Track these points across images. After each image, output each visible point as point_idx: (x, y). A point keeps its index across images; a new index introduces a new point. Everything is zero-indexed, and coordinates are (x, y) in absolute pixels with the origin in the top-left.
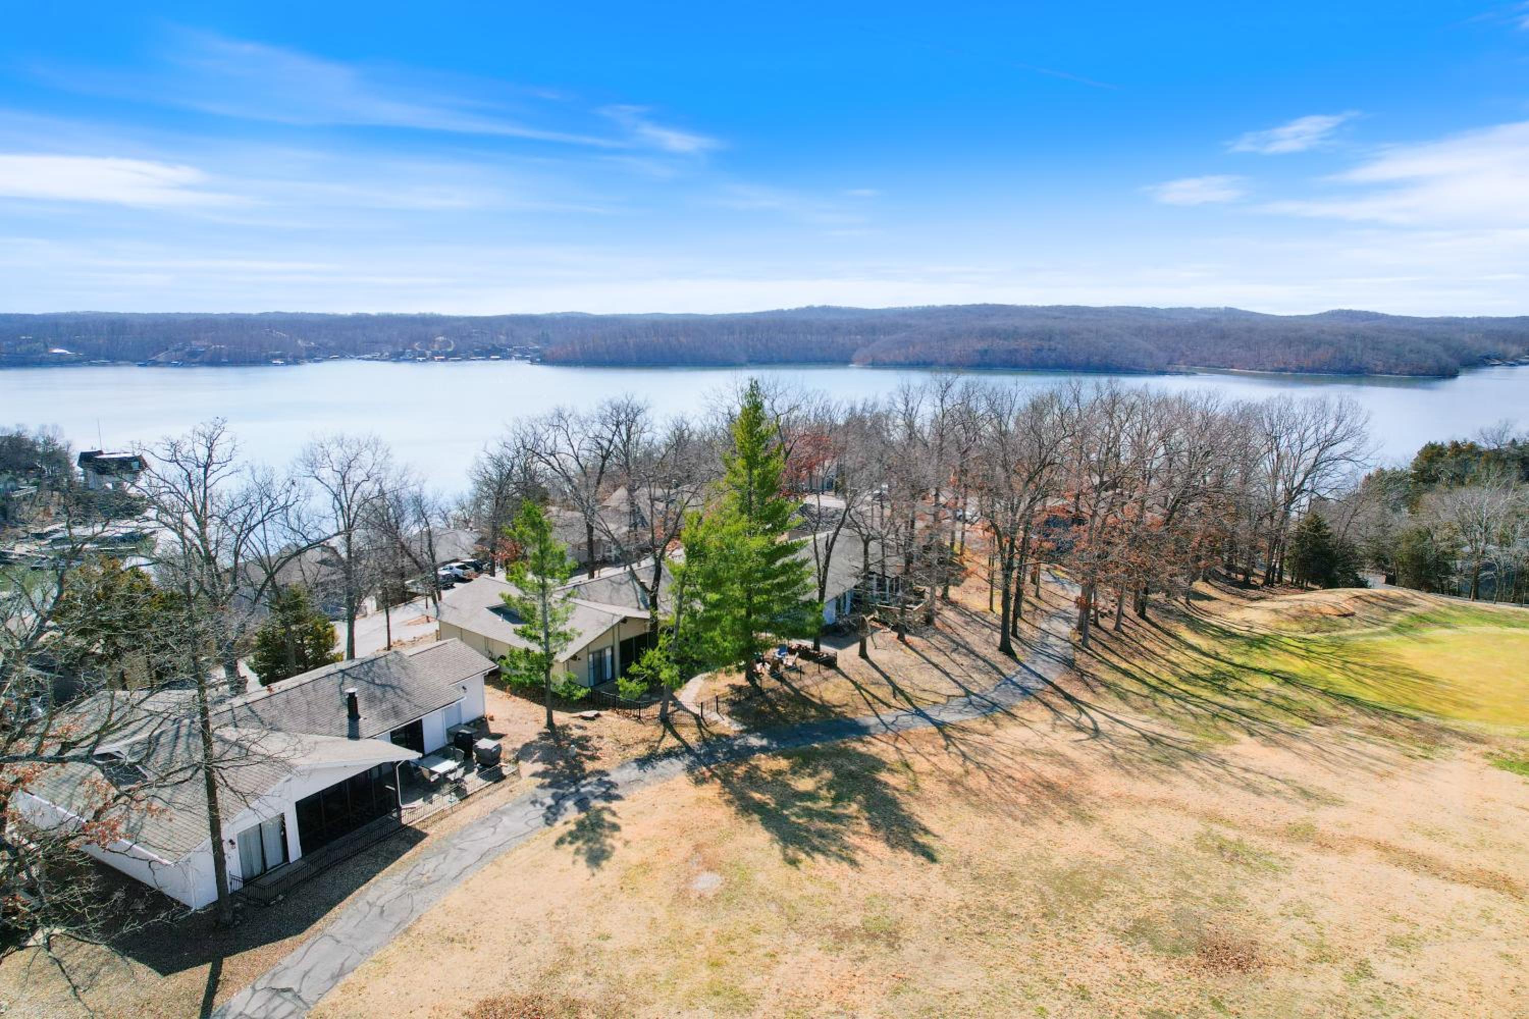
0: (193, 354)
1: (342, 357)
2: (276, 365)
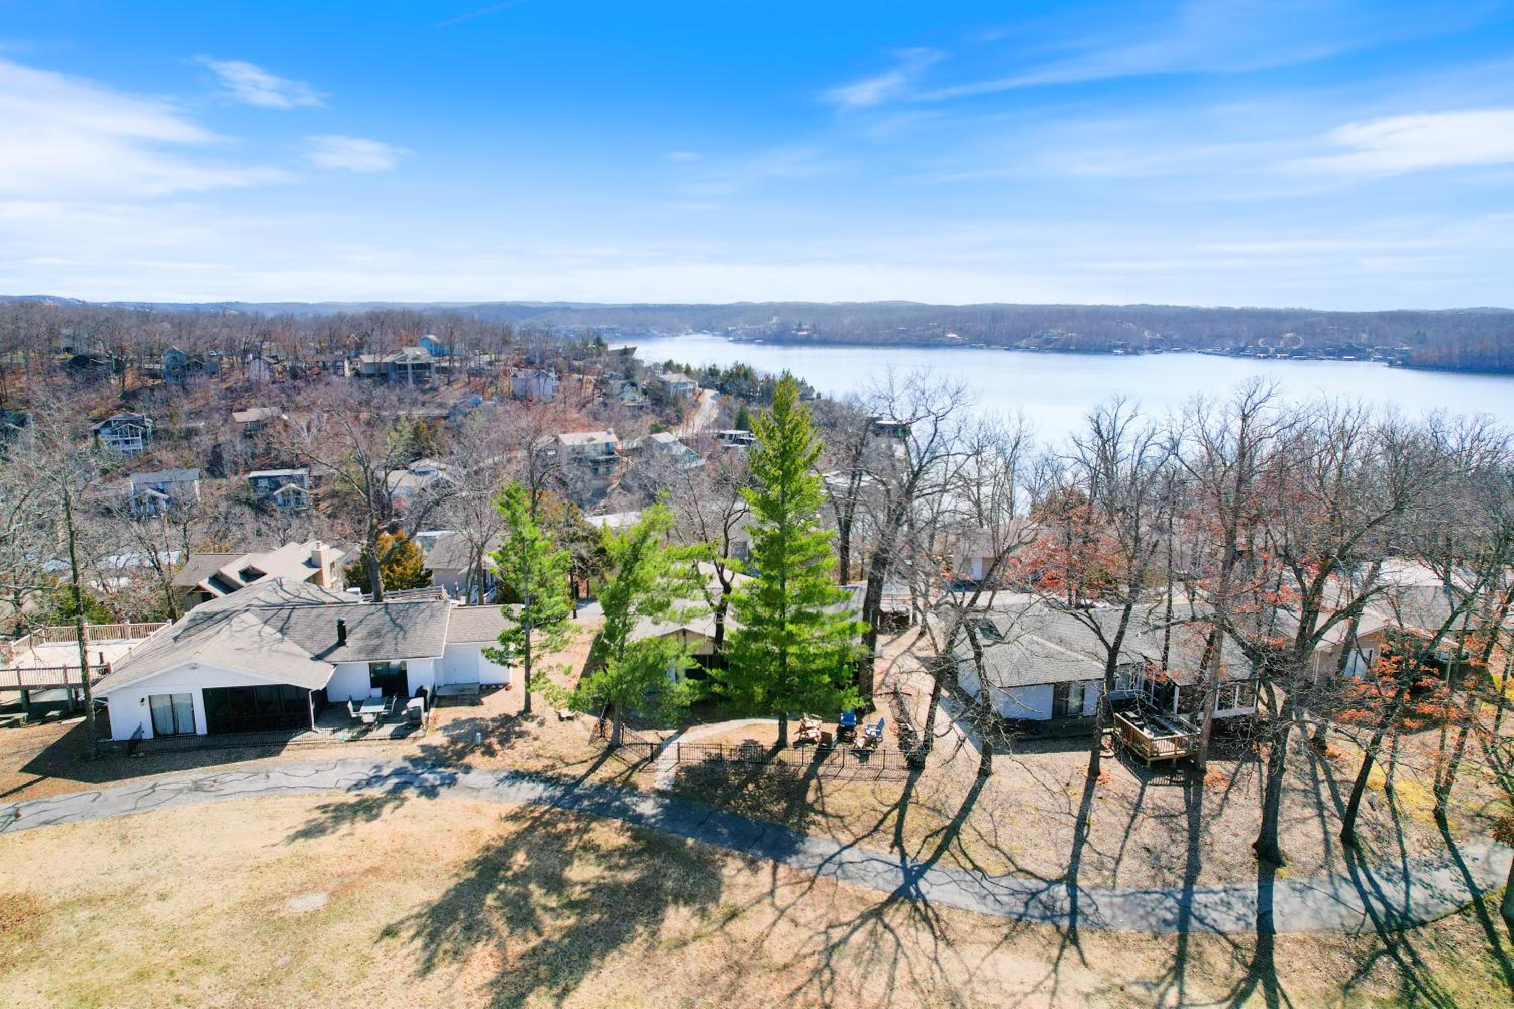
0: (1048, 341)
1: (1184, 349)
2: (1117, 354)
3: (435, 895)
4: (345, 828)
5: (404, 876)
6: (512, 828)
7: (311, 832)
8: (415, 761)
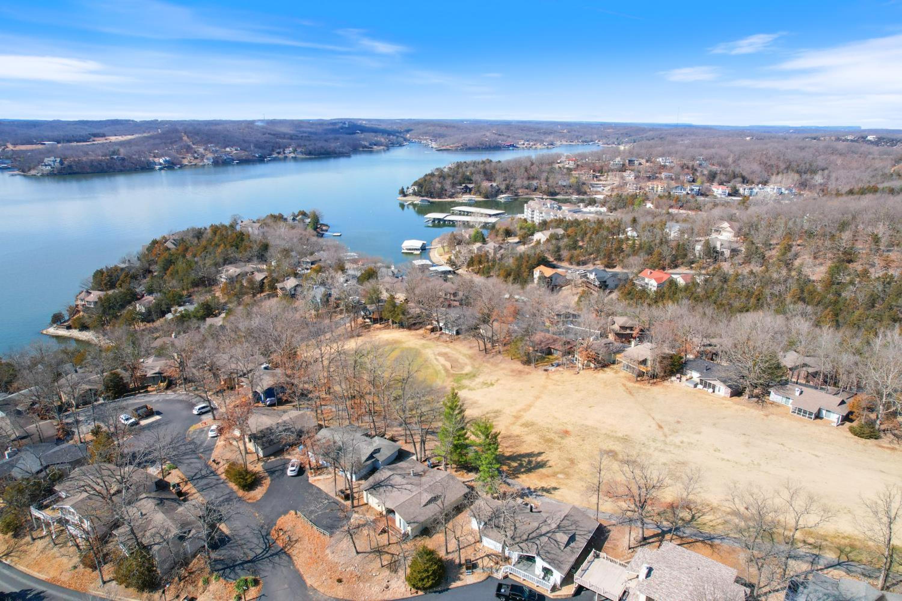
3: (541, 469)
4: (549, 487)
5: (544, 474)
6: (519, 476)
7: (555, 489)
8: (527, 496)
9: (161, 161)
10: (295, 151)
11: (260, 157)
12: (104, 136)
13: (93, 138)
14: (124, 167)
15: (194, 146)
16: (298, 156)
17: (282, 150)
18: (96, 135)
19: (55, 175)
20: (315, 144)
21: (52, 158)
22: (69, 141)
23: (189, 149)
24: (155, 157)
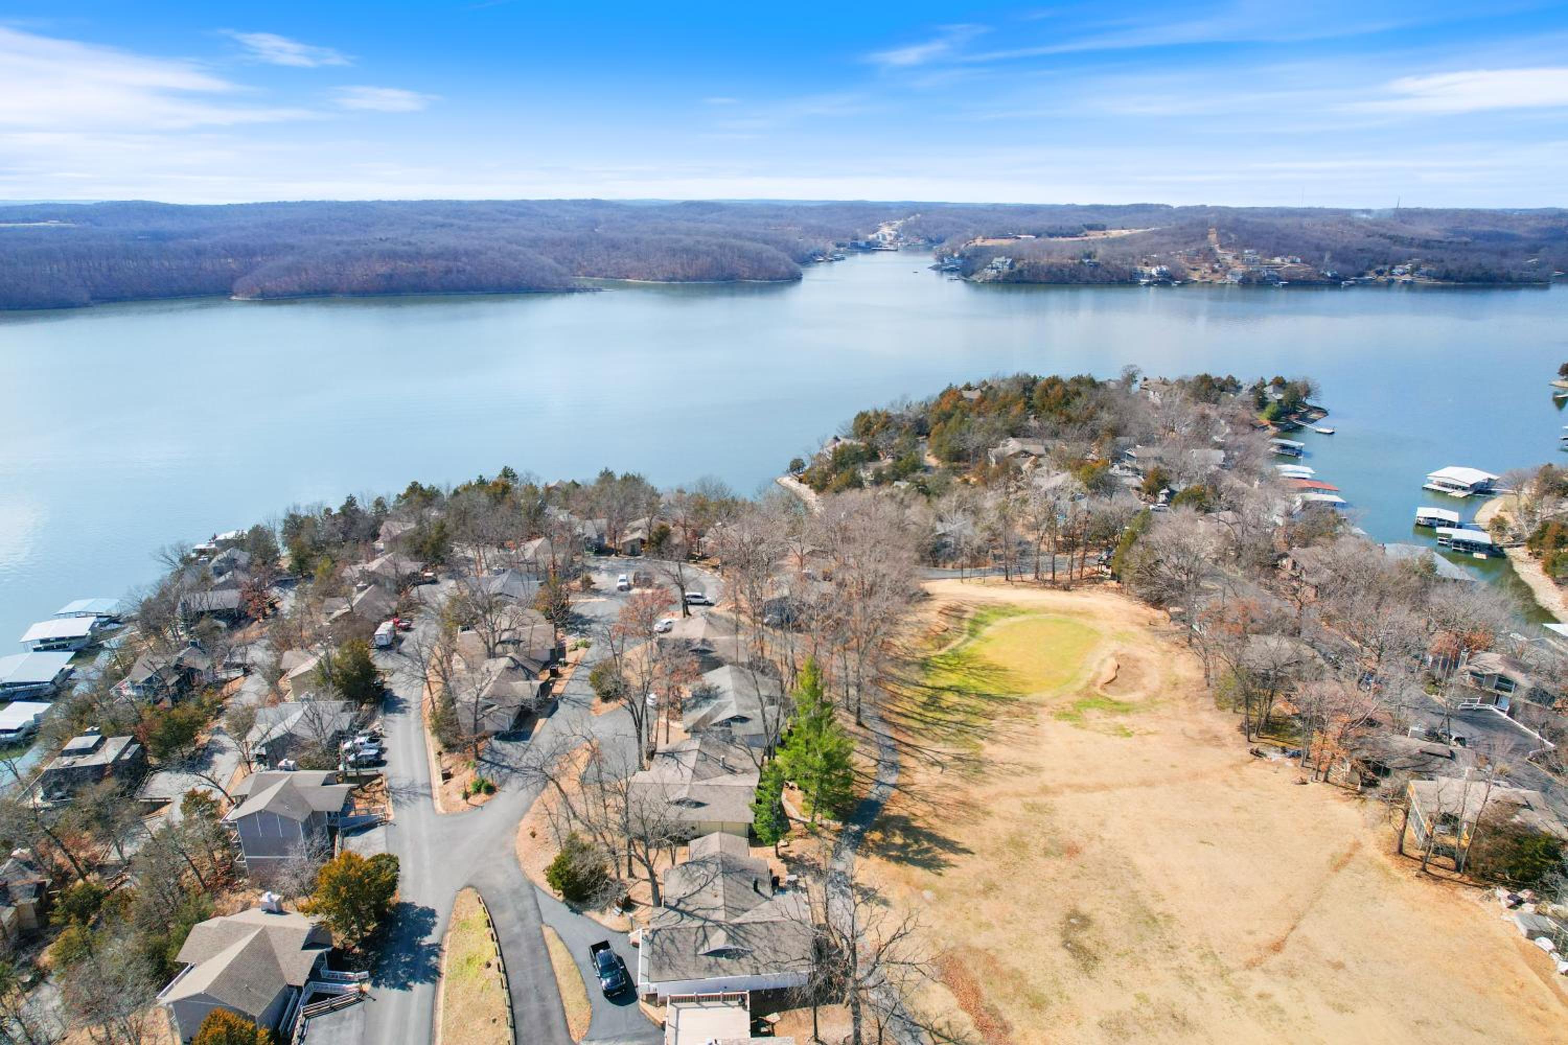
9: (1154, 272)
10: (1416, 269)
11: (1334, 277)
12: (1104, 228)
13: (1087, 232)
14: (1094, 277)
15: (1219, 251)
16: (1418, 281)
17: (1387, 268)
18: (1091, 228)
19: (999, 282)
20: (1466, 259)
21: (1002, 259)
22: (1051, 235)
23: (1209, 255)
24: (1147, 264)
